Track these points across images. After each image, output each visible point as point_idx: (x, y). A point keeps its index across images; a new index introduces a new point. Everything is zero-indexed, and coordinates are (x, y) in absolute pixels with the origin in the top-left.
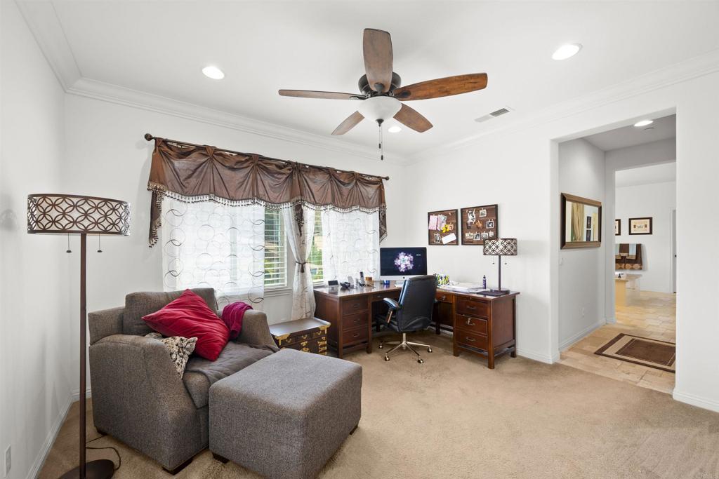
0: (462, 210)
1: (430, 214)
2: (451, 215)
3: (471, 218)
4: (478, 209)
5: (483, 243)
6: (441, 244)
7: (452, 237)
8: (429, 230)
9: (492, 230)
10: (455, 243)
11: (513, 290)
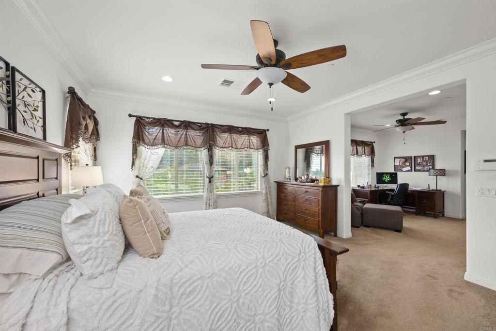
0: (415, 157)
1: (395, 158)
2: (407, 159)
3: (419, 160)
4: (423, 157)
5: (428, 171)
6: (402, 171)
7: (409, 168)
8: (395, 165)
9: (431, 165)
10: (411, 171)
11: (443, 190)
